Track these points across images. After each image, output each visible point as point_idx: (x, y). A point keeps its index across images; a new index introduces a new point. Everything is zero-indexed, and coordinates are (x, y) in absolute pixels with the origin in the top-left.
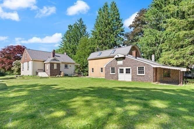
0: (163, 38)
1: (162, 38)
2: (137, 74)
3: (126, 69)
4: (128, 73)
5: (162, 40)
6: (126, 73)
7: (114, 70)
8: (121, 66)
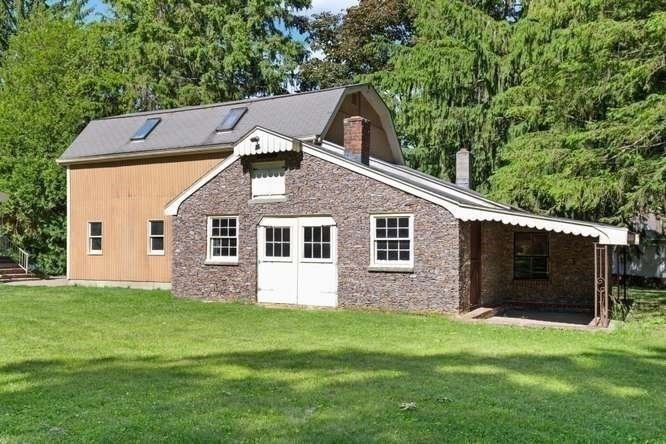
0: (513, 62)
1: (509, 58)
2: (368, 263)
3: (307, 230)
4: (317, 255)
5: (505, 70)
6: (307, 254)
7: (233, 232)
8: (277, 208)
